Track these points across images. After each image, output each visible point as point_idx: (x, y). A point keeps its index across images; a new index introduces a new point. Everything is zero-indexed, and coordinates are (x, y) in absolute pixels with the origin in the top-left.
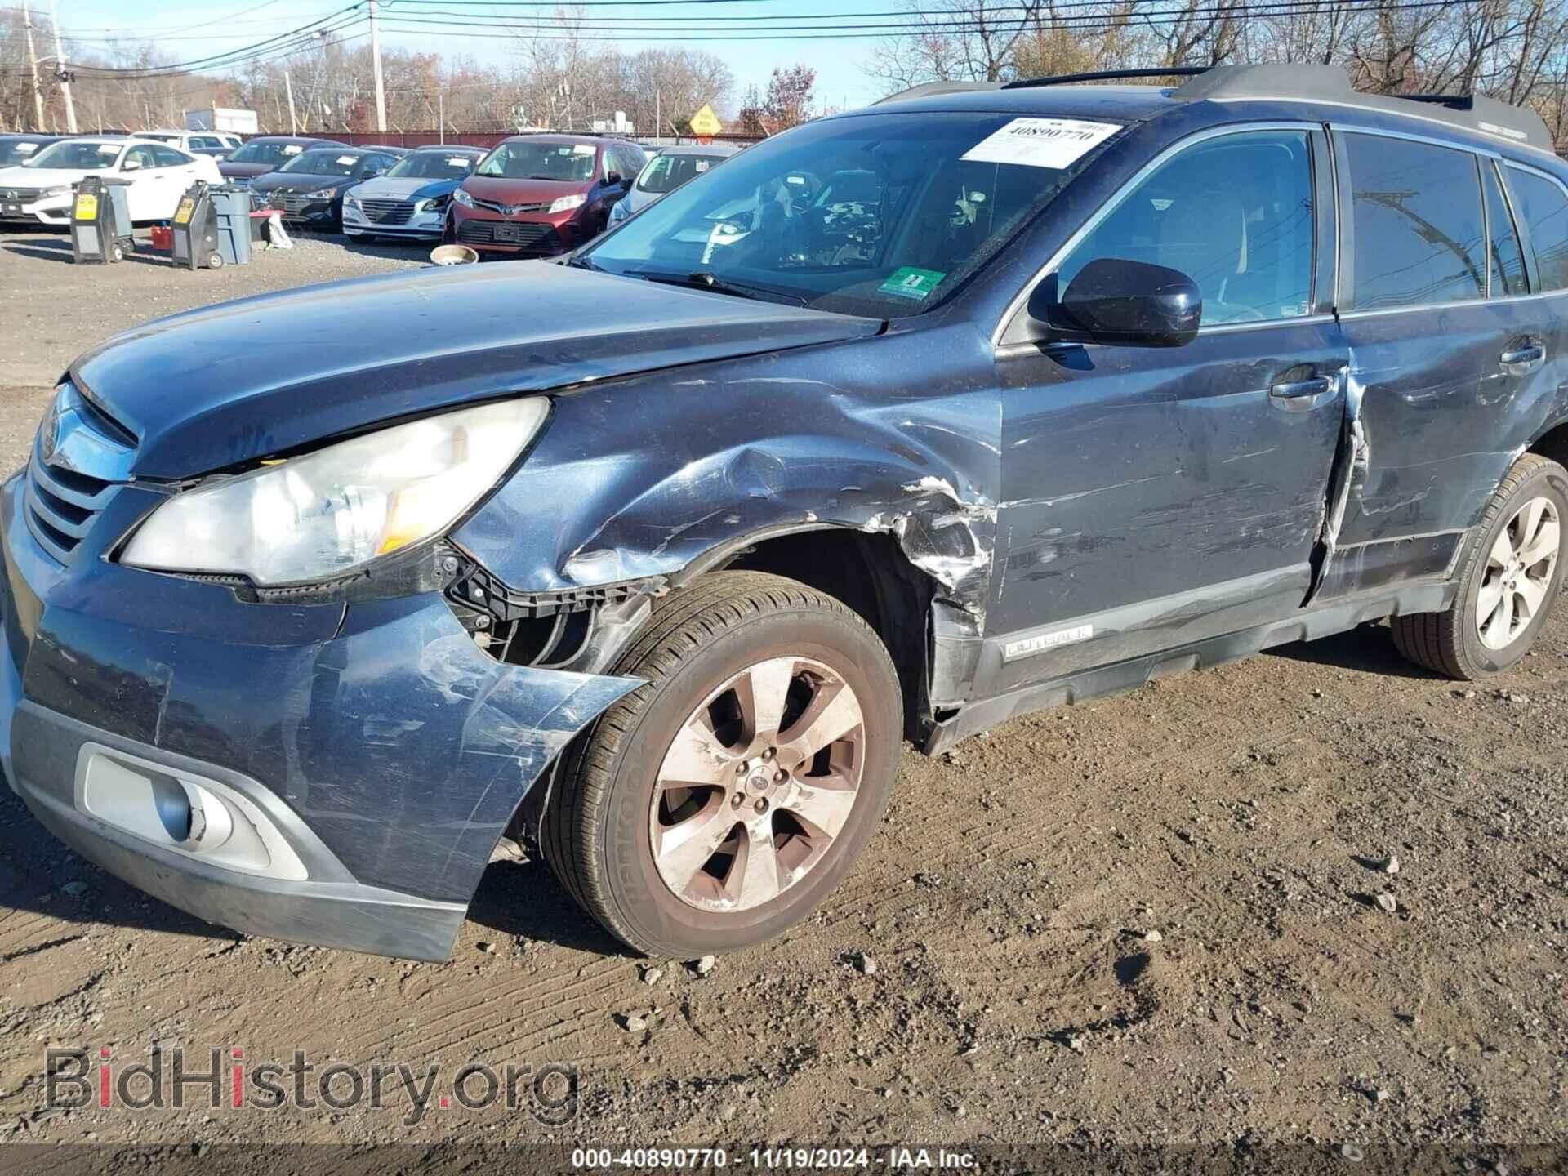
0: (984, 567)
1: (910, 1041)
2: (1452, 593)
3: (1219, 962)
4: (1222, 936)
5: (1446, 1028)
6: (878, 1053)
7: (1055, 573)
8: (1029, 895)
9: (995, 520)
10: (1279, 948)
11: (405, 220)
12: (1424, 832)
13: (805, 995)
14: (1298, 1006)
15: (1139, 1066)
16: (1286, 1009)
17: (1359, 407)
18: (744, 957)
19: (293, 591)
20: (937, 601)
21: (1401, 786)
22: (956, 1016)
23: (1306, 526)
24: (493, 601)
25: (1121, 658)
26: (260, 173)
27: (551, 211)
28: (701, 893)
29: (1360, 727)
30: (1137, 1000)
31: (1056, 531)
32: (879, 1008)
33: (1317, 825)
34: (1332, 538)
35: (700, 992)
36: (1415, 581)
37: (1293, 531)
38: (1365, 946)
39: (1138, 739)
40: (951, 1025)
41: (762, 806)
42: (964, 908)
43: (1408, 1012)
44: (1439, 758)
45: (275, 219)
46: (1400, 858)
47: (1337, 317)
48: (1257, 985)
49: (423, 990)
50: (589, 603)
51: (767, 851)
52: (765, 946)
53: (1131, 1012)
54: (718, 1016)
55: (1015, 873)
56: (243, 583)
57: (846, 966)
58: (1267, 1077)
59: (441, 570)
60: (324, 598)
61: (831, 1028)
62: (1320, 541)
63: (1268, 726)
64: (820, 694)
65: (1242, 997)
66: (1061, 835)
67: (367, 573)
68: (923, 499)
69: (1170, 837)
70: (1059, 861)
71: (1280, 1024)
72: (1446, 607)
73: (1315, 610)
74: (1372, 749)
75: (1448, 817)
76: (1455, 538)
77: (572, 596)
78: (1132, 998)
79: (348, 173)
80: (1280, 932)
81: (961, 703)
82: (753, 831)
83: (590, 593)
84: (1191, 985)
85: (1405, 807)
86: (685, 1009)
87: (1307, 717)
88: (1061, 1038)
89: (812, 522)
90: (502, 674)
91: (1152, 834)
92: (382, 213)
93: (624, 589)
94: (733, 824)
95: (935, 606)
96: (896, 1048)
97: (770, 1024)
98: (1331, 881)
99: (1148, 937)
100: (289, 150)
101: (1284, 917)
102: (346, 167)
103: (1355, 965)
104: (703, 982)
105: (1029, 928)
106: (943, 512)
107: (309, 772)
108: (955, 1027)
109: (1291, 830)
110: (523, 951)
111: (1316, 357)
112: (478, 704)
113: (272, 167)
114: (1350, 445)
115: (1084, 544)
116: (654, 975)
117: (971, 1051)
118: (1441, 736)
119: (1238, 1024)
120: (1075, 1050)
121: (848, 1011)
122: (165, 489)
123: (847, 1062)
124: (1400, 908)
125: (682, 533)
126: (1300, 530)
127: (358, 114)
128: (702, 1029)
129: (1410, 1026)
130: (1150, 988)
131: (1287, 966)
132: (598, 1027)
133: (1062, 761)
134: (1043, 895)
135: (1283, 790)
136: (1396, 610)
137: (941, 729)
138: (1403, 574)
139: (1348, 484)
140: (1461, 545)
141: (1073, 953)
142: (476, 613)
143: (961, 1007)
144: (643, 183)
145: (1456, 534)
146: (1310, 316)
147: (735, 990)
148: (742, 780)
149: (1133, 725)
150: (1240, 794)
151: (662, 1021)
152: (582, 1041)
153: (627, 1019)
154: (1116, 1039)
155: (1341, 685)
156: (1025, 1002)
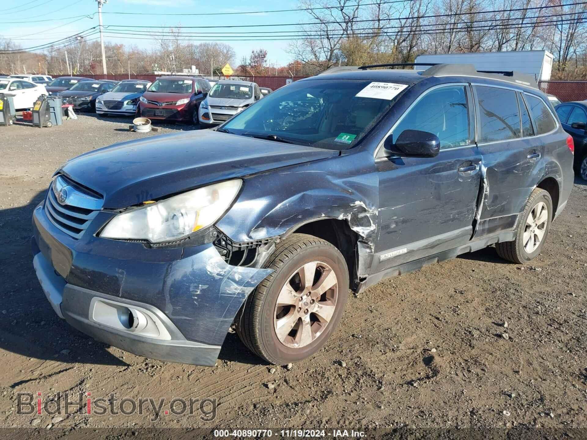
0: (374, 230)
1: (361, 387)
2: (515, 235)
3: (456, 357)
4: (455, 349)
5: (529, 374)
6: (352, 391)
7: (395, 231)
8: (391, 339)
9: (377, 214)
10: (474, 352)
11: (120, 108)
12: (514, 314)
13: (325, 374)
14: (483, 370)
15: (436, 391)
16: (479, 371)
17: (485, 174)
18: (301, 363)
19: (164, 245)
20: (359, 241)
21: (505, 299)
22: (375, 378)
23: (470, 214)
24: (228, 245)
25: (415, 259)
26: (62, 90)
27: (177, 105)
28: (288, 342)
29: (489, 280)
30: (432, 370)
31: (395, 217)
32: (349, 377)
33: (480, 313)
34: (478, 217)
35: (289, 376)
36: (503, 231)
37: (467, 215)
38: (501, 350)
39: (417, 287)
40: (374, 381)
41: (306, 312)
42: (371, 344)
43: (517, 370)
44: (516, 290)
45: (70, 108)
46: (508, 322)
47: (477, 145)
48: (469, 364)
49: (196, 379)
50: (257, 245)
51: (308, 327)
52: (307, 360)
53: (431, 374)
54: (297, 382)
55: (385, 333)
56: (145, 242)
57: (336, 364)
58: (476, 392)
59: (212, 236)
60: (175, 246)
61: (335, 384)
62: (475, 219)
63: (459, 281)
64: (324, 273)
65: (465, 368)
66: (397, 320)
67: (189, 238)
68: (355, 208)
69: (433, 318)
70: (398, 328)
71: (478, 375)
72: (514, 239)
73: (473, 241)
74: (494, 287)
75: (521, 308)
76: (515, 217)
77: (252, 243)
78: (430, 370)
79: (96, 90)
80: (473, 347)
81: (367, 276)
82: (304, 320)
83: (257, 242)
84: (448, 365)
85: (507, 306)
86: (286, 381)
87: (471, 278)
88: (410, 383)
89: (323, 217)
90: (232, 270)
91: (427, 318)
92: (111, 105)
93: (267, 240)
94: (298, 318)
95: (359, 243)
96: (357, 389)
97: (315, 384)
98: (487, 330)
99: (432, 351)
100: (72, 81)
101: (474, 342)
102: (96, 88)
103: (498, 356)
104: (290, 372)
105: (393, 350)
106: (361, 212)
107: (173, 303)
108: (375, 382)
109: (472, 315)
110: (227, 365)
111: (471, 158)
112: (225, 279)
113: (66, 88)
114: (483, 186)
115: (404, 222)
116: (273, 371)
117: (382, 389)
118: (515, 282)
119: (465, 376)
120: (415, 387)
121: (339, 378)
122: (114, 212)
123: (342, 394)
124: (510, 338)
125: (284, 222)
126: (469, 215)
127: (93, 67)
128: (293, 387)
129: (518, 374)
130: (435, 366)
131: (477, 357)
132: (258, 388)
133: (393, 295)
134: (395, 339)
135: (467, 302)
136: (498, 241)
137: (362, 284)
138: (500, 228)
139: (483, 200)
140: (517, 219)
141: (408, 357)
142: (223, 250)
143: (376, 375)
144: (211, 94)
145: (516, 215)
146: (469, 145)
147: (301, 374)
148: (300, 303)
149: (414, 283)
150: (453, 304)
151: (279, 385)
152: (254, 393)
153: (268, 385)
154: (427, 383)
155: (481, 267)
156: (396, 373)
